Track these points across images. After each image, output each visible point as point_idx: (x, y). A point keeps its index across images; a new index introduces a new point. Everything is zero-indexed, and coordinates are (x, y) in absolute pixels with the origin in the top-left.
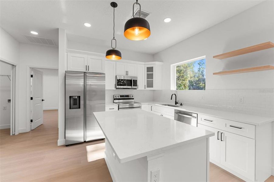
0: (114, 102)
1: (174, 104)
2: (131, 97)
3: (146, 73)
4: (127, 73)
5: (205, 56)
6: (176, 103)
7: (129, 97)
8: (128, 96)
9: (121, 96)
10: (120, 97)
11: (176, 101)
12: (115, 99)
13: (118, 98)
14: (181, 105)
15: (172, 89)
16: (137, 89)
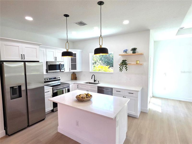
1: (93, 82)
3: (70, 58)
5: (113, 52)
7: (57, 79)
9: (50, 79)
13: (47, 81)
14: (98, 82)
15: (91, 71)
16: (64, 72)
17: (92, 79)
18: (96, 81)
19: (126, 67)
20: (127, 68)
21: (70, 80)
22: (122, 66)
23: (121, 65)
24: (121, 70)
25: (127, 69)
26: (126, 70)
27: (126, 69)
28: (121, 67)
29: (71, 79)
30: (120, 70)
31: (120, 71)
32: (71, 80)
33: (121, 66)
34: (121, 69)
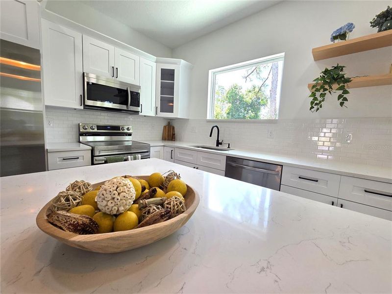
0: (80, 142)
1: (215, 146)
2: (126, 131)
3: (159, 81)
4: (115, 71)
5: (283, 54)
6: (218, 143)
7: (121, 131)
8: (117, 128)
9: (99, 127)
10: (96, 130)
11: (218, 141)
12: (82, 134)
13: (91, 131)
14: (229, 147)
15: (209, 117)
16: (140, 114)
17: (211, 136)
18: (221, 144)
19: (341, 92)
20: (346, 92)
21: (160, 140)
22: (322, 87)
23: (319, 87)
24: (316, 104)
25: (346, 99)
26: (342, 104)
27: (340, 97)
28: (318, 94)
29: (161, 138)
30: (312, 103)
31: (312, 107)
32: (163, 139)
33: (317, 90)
34: (316, 99)
